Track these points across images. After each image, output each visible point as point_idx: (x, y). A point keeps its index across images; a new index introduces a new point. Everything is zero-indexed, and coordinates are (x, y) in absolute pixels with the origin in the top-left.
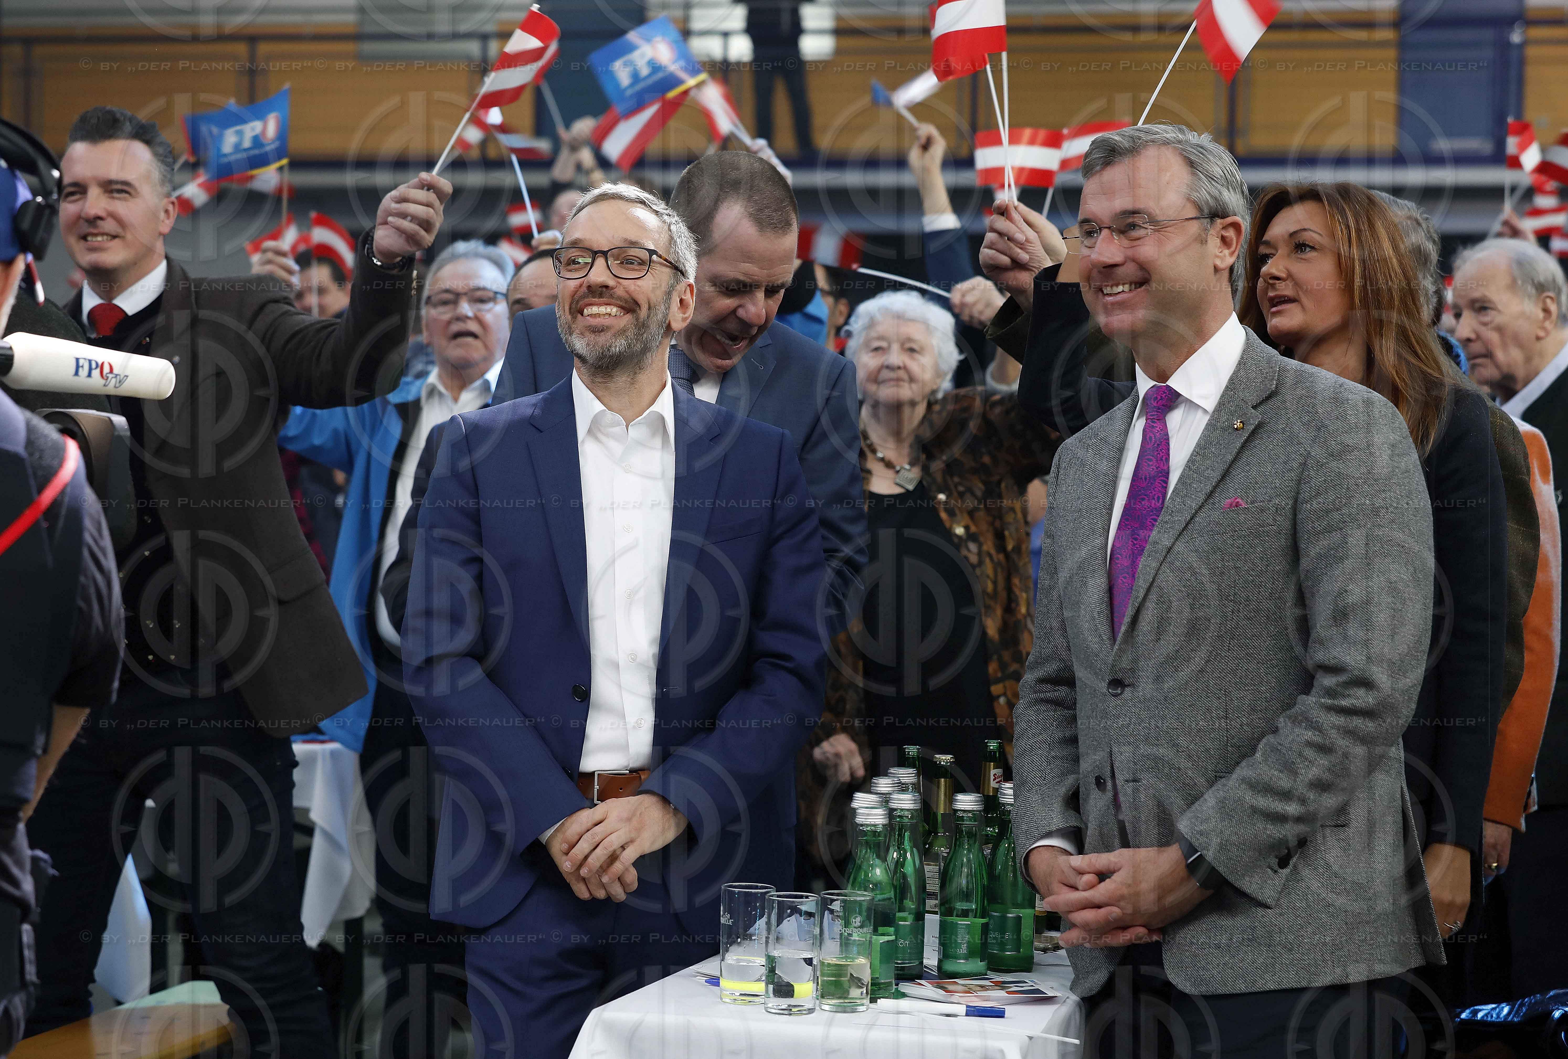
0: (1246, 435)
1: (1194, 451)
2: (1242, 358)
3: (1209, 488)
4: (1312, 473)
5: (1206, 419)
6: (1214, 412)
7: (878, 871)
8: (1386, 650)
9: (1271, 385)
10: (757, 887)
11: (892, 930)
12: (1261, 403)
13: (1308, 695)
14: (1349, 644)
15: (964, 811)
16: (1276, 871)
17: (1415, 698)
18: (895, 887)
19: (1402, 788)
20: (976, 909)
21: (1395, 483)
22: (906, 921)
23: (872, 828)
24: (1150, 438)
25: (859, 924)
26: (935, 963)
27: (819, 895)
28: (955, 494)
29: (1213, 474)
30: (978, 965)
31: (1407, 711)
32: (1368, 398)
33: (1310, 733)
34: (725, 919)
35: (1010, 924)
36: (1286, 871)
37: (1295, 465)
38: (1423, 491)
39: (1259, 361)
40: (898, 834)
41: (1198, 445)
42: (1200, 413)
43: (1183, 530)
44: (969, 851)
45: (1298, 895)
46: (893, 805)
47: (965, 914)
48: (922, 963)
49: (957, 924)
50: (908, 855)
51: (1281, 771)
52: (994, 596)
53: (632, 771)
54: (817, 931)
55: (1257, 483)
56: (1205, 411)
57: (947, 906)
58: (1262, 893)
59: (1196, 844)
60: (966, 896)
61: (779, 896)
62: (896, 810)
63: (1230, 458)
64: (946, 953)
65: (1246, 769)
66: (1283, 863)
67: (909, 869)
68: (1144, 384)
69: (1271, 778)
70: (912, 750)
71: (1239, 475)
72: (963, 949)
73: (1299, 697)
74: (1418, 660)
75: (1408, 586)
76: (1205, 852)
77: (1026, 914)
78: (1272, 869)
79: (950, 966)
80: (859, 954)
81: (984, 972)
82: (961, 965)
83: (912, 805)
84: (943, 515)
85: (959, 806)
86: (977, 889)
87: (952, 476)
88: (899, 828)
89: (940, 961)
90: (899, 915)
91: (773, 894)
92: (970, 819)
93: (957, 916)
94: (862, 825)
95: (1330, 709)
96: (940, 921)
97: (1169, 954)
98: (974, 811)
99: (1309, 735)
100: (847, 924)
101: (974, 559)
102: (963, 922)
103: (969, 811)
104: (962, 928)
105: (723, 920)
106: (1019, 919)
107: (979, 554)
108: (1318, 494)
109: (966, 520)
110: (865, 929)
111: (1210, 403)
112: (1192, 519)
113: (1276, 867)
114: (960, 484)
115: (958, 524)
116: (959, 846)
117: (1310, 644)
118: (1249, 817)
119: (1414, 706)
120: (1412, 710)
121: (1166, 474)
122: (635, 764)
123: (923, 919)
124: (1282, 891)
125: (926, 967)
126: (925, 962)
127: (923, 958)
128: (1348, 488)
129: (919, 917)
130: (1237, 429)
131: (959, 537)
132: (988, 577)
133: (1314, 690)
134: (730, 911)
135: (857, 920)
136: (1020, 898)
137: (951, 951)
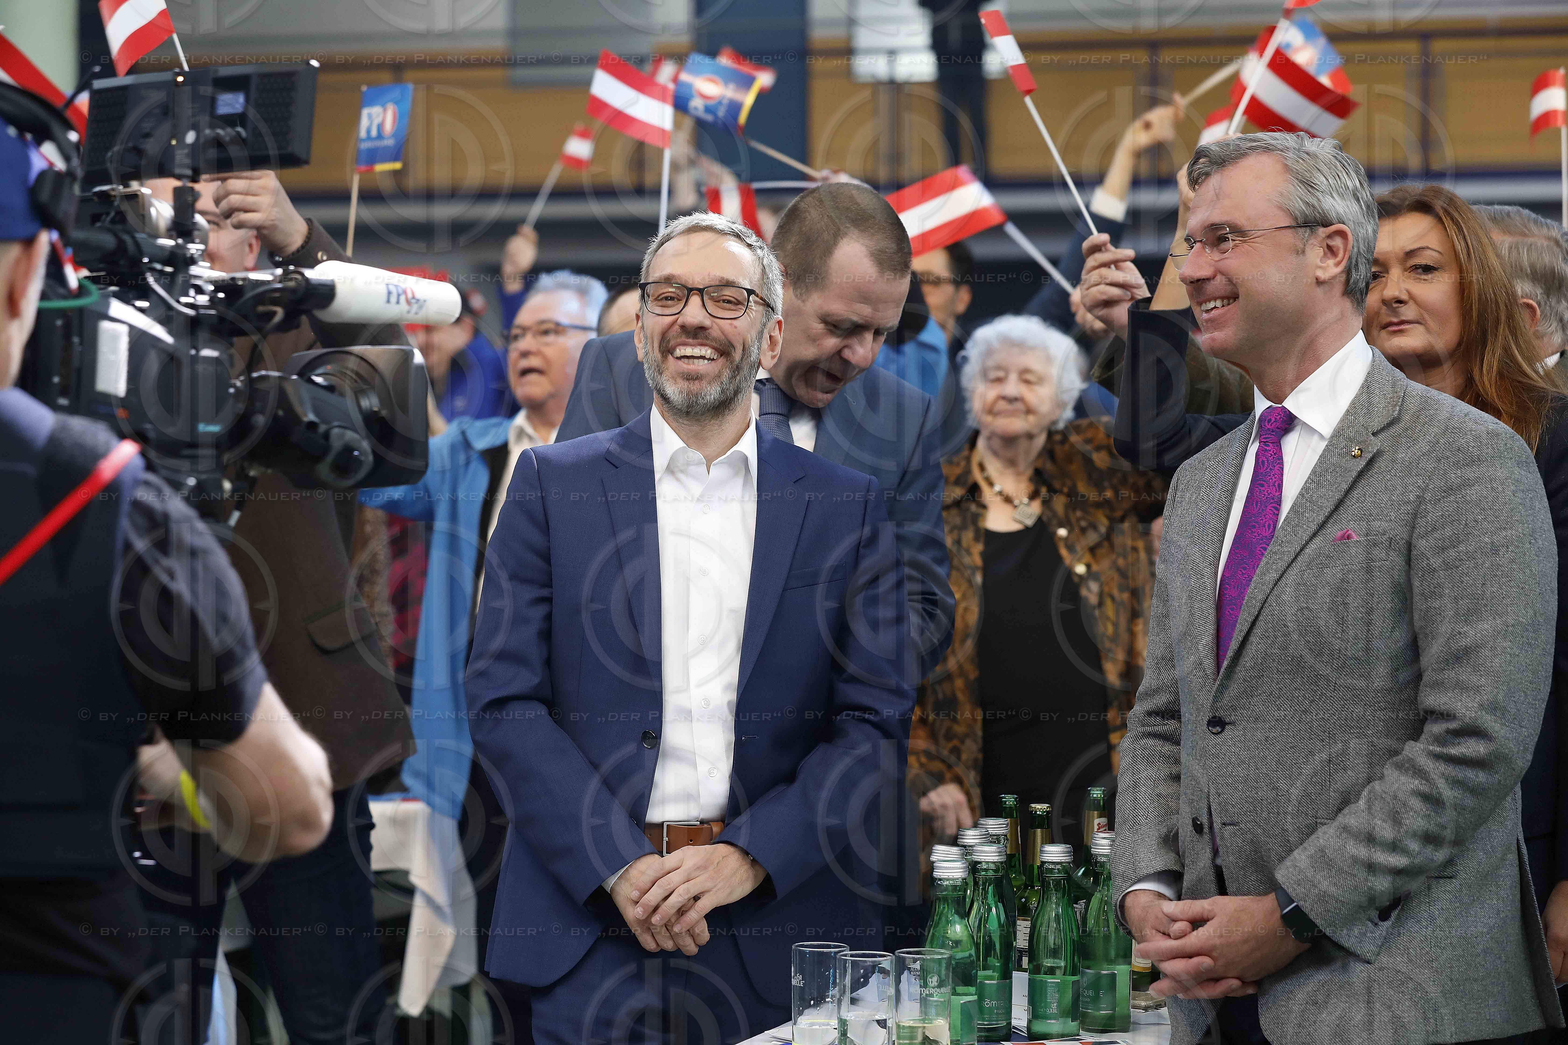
0: (1362, 463)
1: (1309, 478)
2: (1366, 380)
3: (1321, 518)
4: (1429, 507)
5: (1323, 445)
6: (1332, 437)
7: (958, 928)
8: (1500, 697)
9: (1394, 411)
10: (829, 947)
11: (972, 989)
12: (1382, 430)
13: (1416, 741)
14: (1462, 689)
15: (1053, 863)
16: (1376, 924)
17: (1532, 748)
18: (977, 945)
19: (1518, 840)
20: (1066, 967)
21: (1517, 521)
22: (989, 978)
23: (951, 882)
24: (1263, 462)
25: (936, 984)
26: (1024, 1023)
27: (894, 954)
28: (1077, 530)
29: (1326, 504)
30: (1072, 1026)
31: (1523, 761)
32: (1492, 430)
33: (1417, 782)
34: (796, 981)
35: (1104, 982)
36: (1387, 924)
37: (1412, 497)
38: (1548, 530)
39: (1384, 385)
40: (983, 889)
41: (1314, 472)
42: (1316, 437)
43: (1292, 562)
44: (1057, 904)
45: (1399, 949)
46: (976, 858)
47: (1051, 971)
48: (1010, 1023)
49: (1046, 982)
50: (994, 910)
51: (1384, 821)
52: (1115, 639)
53: (702, 822)
54: (892, 991)
55: (1371, 515)
56: (1322, 437)
57: (1035, 963)
58: (1361, 947)
59: (1293, 895)
60: (1055, 953)
61: (852, 956)
62: (980, 863)
63: (1345, 486)
64: (1036, 1013)
65: (1348, 816)
66: (1384, 915)
67: (993, 925)
68: (1261, 404)
69: (1374, 828)
70: (1009, 800)
71: (1353, 506)
72: (1053, 1009)
73: (1407, 743)
74: (1536, 708)
75: (1527, 630)
76: (1301, 903)
77: (1122, 971)
78: (1372, 922)
79: (1039, 1027)
80: (938, 1015)
81: (1076, 1032)
82: (1054, 1026)
83: (997, 858)
84: (1064, 552)
85: (1047, 858)
86: (1066, 946)
87: (1074, 509)
88: (983, 882)
89: (1029, 1022)
90: (981, 973)
91: (847, 954)
92: (1059, 871)
93: (1046, 974)
94: (940, 880)
95: (1438, 757)
96: (1029, 979)
97: (1264, 1008)
98: (1062, 862)
99: (1416, 783)
100: (925, 985)
101: (1093, 599)
102: (1050, 979)
103: (1058, 863)
104: (1051, 987)
105: (794, 982)
106: (1113, 976)
107: (1101, 595)
108: (1434, 529)
109: (1088, 557)
110: (943, 990)
111: (1327, 428)
112: (1301, 550)
113: (1377, 920)
114: (1083, 518)
115: (1079, 561)
116: (1047, 900)
117: (1421, 688)
118: (1349, 867)
119: (1530, 757)
120: (1527, 761)
121: (1279, 502)
122: (705, 814)
123: (1011, 977)
124: (1383, 945)
125: (1014, 1028)
126: (1014, 1023)
127: (1011, 1019)
128: (1466, 524)
129: (1006, 976)
130: (1354, 456)
131: (1080, 577)
132: (1108, 618)
133: (1423, 736)
134: (801, 971)
135: (933, 981)
136: (1113, 953)
137: (1041, 1011)
